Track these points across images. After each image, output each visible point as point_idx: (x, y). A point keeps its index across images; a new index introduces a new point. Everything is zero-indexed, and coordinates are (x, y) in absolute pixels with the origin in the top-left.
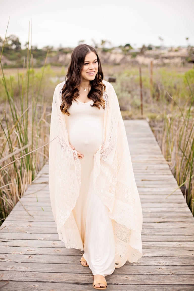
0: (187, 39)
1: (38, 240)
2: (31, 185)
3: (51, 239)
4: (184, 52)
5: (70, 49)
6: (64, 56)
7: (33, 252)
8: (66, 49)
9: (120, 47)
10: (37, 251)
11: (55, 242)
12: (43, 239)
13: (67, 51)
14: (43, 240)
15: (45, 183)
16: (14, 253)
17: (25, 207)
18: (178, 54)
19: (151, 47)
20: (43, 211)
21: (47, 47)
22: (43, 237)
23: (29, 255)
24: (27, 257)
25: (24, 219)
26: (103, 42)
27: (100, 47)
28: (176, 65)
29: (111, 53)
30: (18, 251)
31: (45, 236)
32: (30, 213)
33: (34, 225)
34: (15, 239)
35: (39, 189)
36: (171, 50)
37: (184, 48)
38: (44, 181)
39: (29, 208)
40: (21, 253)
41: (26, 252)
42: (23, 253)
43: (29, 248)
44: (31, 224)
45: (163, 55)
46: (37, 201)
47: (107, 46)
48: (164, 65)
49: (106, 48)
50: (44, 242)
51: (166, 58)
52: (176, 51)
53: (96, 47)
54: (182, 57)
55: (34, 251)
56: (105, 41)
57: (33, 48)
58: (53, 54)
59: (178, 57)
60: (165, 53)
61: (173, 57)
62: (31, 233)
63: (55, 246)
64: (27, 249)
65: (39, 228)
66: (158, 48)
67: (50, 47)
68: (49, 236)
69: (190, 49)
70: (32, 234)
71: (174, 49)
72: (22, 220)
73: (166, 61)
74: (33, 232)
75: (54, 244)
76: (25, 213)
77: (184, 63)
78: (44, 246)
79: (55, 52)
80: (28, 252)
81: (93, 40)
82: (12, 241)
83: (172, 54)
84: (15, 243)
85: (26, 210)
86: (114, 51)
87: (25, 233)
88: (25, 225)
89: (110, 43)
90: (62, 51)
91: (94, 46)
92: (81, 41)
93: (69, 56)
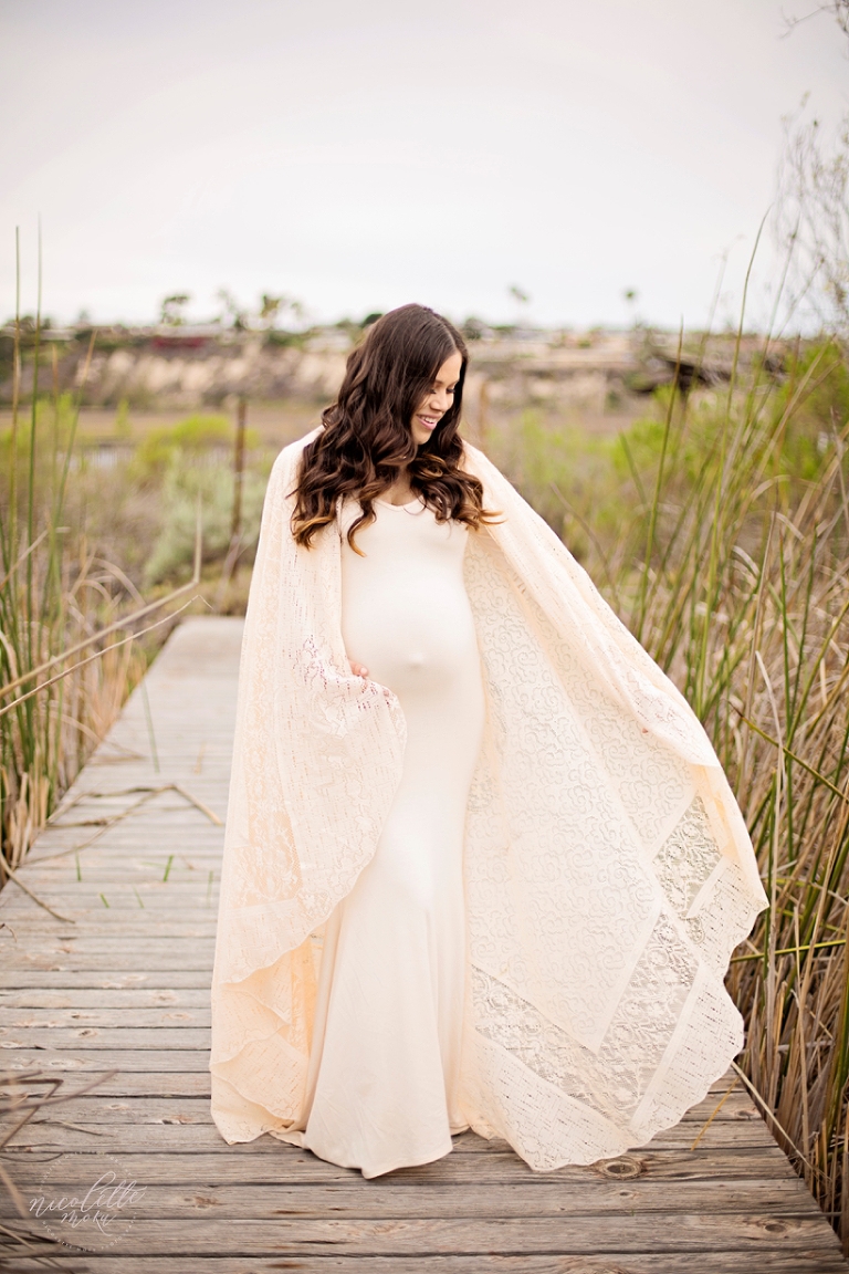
0: (630, 295)
1: (102, 988)
2: (45, 829)
3: (151, 983)
4: (616, 351)
5: (124, 331)
6: (99, 361)
8: (107, 330)
9: (343, 326)
11: (163, 993)
12: (120, 986)
13: (114, 337)
14: (123, 989)
15: (97, 824)
17: (39, 897)
18: (592, 358)
19: (478, 326)
20: (107, 906)
21: (24, 323)
22: (120, 979)
25: (40, 930)
26: (269, 304)
27: (256, 323)
28: (582, 406)
29: (304, 351)
31: (125, 977)
32: (59, 913)
33: (82, 949)
34: (22, 988)
36: (562, 342)
37: (615, 332)
39: (51, 901)
43: (77, 1012)
44: (68, 945)
45: (527, 365)
46: (79, 879)
47: (286, 321)
48: (536, 402)
49: (283, 332)
50: (126, 994)
51: (542, 375)
52: (585, 345)
53: (239, 326)
54: (611, 375)
56: (277, 302)
58: (53, 355)
59: (590, 371)
60: (538, 354)
61: (568, 374)
62: (74, 971)
63: (165, 1004)
65: (100, 957)
66: (504, 331)
68: (141, 977)
69: (642, 338)
70: (81, 973)
71: (575, 337)
72: (33, 934)
73: (542, 389)
74: (83, 966)
75: (163, 999)
76: (42, 913)
77: (613, 399)
79: (60, 343)
81: (223, 295)
83: (565, 359)
85: (41, 905)
86: (315, 344)
87: (53, 970)
88: (51, 949)
89: (296, 306)
90: (90, 341)
91: (229, 320)
92: (173, 299)
93: (120, 362)
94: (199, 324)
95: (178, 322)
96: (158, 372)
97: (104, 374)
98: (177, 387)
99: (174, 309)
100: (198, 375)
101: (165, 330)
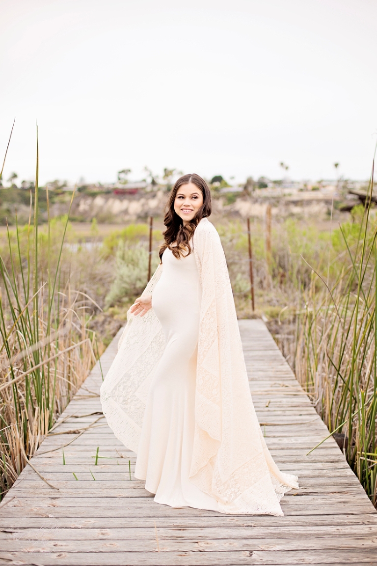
0: (336, 165)
1: (71, 528)
2: (47, 436)
3: (97, 525)
4: (331, 192)
5: (101, 186)
6: (89, 201)
7: (64, 548)
8: (94, 186)
10: (72, 546)
11: (104, 531)
12: (80, 526)
13: (96, 190)
14: (82, 528)
15: (74, 433)
16: (29, 550)
17: (41, 474)
18: (320, 195)
19: (266, 181)
20: (77, 480)
22: (81, 522)
23: (58, 554)
24: (54, 556)
25: (41, 493)
26: (167, 173)
27: (162, 182)
28: (314, 217)
30: (36, 547)
31: (83, 521)
32: (51, 483)
33: (62, 505)
34: (28, 528)
35: (64, 444)
36: (304, 188)
37: (331, 181)
38: (72, 430)
39: (47, 476)
40: (42, 551)
41: (52, 548)
42: (45, 551)
43: (57, 543)
44: (55, 502)
45: (289, 198)
46: (64, 464)
48: (292, 215)
50: (83, 531)
51: (296, 203)
52: (314, 189)
53: (154, 183)
54: (327, 202)
55: (67, 545)
56: (171, 172)
57: (27, 186)
59: (319, 201)
60: (293, 194)
61: (309, 202)
62: (56, 518)
63: (104, 538)
64: (53, 543)
65: (71, 509)
66: (278, 183)
67: (61, 184)
68: (92, 521)
69: (342, 184)
70: (60, 518)
71: (310, 186)
72: (37, 495)
73: (296, 210)
74: (61, 515)
75: (103, 534)
76: (43, 483)
77: (329, 213)
78: (84, 538)
79: (71, 193)
80: (55, 548)
81: (146, 169)
82: (23, 530)
83: (306, 196)
84: (29, 533)
85: (43, 479)
87: (45, 517)
88: (45, 504)
90: (85, 191)
91: (149, 180)
92: (123, 172)
93: (99, 201)
94: (136, 182)
95: (126, 182)
96: (117, 206)
97: (91, 207)
98: (126, 212)
99: (122, 176)
100: (135, 207)
101: (120, 186)
